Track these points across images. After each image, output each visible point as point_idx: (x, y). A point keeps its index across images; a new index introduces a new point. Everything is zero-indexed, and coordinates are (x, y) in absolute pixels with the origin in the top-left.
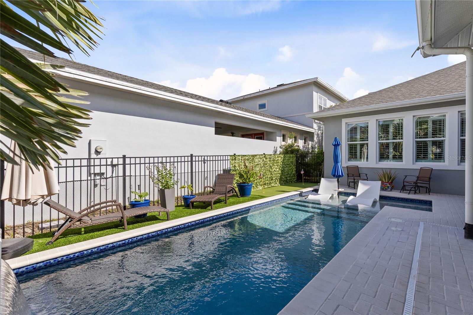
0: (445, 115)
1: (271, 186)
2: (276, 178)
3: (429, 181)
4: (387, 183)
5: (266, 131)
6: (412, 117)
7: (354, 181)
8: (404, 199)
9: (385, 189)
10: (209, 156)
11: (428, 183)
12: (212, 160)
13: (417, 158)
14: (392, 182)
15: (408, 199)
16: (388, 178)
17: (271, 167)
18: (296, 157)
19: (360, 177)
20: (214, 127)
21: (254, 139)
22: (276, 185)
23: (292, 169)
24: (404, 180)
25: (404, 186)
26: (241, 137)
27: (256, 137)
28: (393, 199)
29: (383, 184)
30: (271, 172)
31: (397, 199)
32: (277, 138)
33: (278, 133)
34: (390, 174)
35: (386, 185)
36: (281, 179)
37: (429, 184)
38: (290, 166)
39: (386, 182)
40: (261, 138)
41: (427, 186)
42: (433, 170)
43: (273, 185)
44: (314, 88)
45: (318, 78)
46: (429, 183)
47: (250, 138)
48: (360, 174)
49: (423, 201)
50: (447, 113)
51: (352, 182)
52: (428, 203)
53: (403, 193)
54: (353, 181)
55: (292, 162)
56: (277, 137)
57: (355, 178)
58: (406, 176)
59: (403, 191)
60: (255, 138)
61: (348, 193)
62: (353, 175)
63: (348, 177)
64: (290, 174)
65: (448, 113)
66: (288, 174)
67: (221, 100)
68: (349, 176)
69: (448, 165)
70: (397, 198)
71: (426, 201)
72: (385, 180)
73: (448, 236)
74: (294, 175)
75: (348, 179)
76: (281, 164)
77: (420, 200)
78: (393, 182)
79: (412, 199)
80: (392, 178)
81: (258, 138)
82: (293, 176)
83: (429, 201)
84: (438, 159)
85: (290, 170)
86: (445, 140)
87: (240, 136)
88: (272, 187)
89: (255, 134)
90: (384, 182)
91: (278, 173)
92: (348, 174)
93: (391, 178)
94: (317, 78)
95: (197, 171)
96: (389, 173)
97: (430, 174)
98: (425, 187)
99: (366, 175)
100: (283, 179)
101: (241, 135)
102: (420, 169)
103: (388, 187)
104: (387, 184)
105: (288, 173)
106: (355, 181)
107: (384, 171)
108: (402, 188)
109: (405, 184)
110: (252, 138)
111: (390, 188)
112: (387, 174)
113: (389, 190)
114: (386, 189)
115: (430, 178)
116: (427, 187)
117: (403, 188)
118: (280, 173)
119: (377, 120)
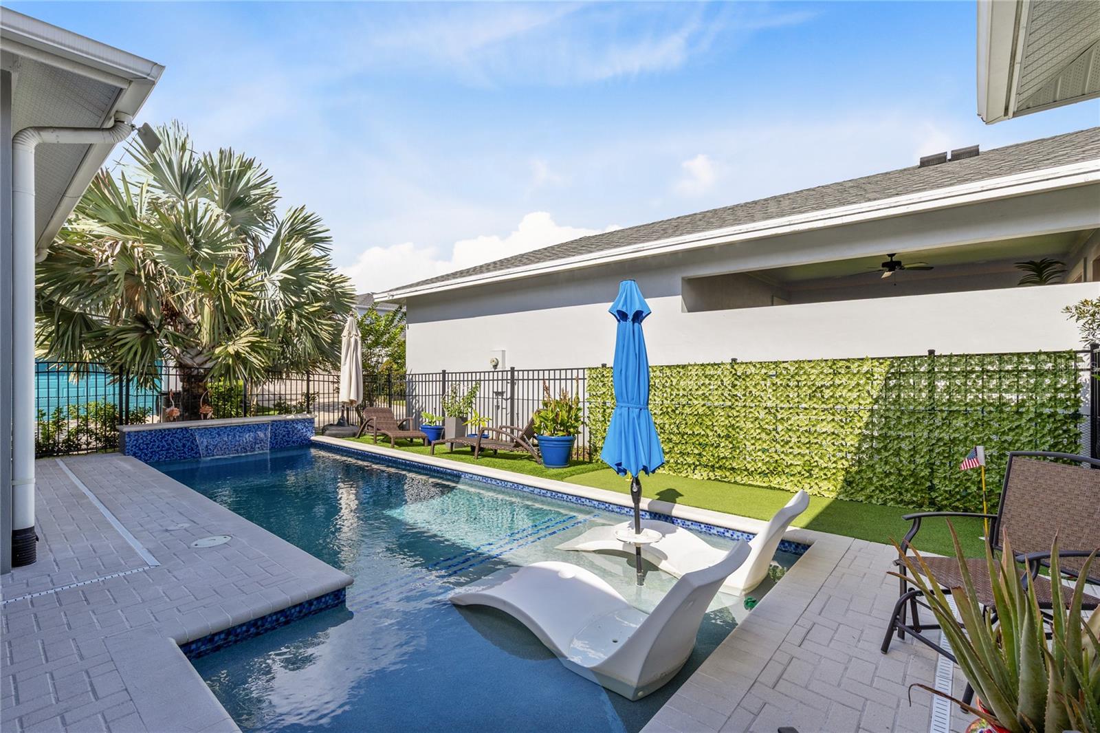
10: (552, 370)
12: (559, 378)
73: (72, 554)
95: (521, 397)
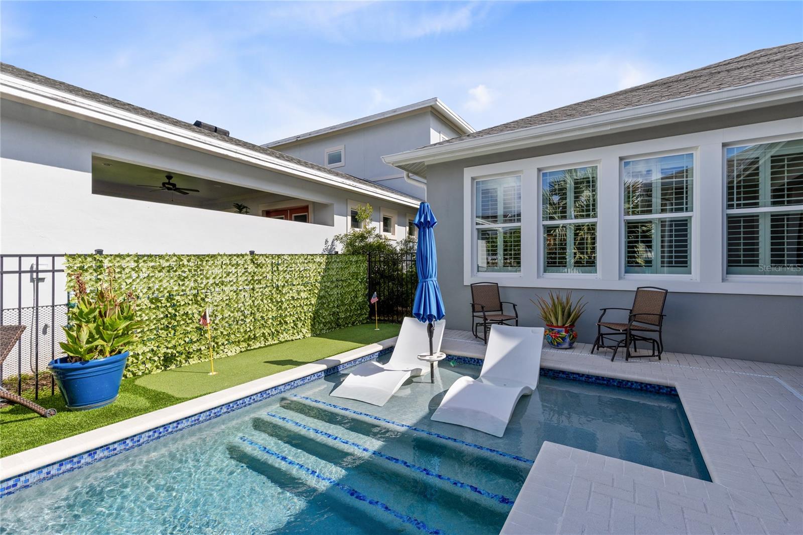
0: (693, 154)
1: (276, 342)
2: (299, 319)
3: (660, 324)
4: (560, 327)
5: (314, 203)
6: (618, 159)
7: (485, 322)
8: (603, 378)
9: (556, 344)
11: (657, 328)
13: (629, 262)
14: (572, 325)
15: (613, 379)
16: (563, 315)
17: (277, 289)
18: (369, 261)
19: (501, 310)
20: (88, 172)
21: (291, 219)
22: (298, 337)
23: (353, 290)
24: (599, 321)
25: (601, 335)
26: (263, 216)
27: (295, 216)
28: (574, 380)
29: (553, 330)
30: (278, 302)
31: (583, 378)
32: (337, 218)
33: (337, 207)
34: (567, 304)
35: (559, 332)
36: (316, 318)
37: (660, 332)
38: (350, 285)
39: (558, 327)
40: (303, 219)
41: (655, 336)
42: (668, 293)
43: (284, 337)
44: (432, 121)
45: (438, 100)
46: (661, 329)
47: (282, 218)
48: (501, 304)
49: (650, 385)
50: (696, 148)
51: (481, 324)
52: (663, 393)
53: (597, 354)
54: (483, 322)
55: (355, 275)
56: (335, 216)
57: (487, 314)
58: (605, 310)
59: (598, 349)
60: (293, 218)
61: (467, 358)
62: (483, 307)
63: (474, 311)
64: (350, 305)
65: (699, 147)
66: (343, 304)
67: (197, 121)
68: (476, 310)
69: (699, 280)
70: (583, 375)
71: (658, 386)
72: (557, 321)
74: (359, 306)
75: (473, 316)
76: (316, 280)
77: (642, 383)
78: (575, 324)
79: (623, 381)
80: (573, 315)
81: (298, 219)
82: (358, 310)
83: (667, 387)
84: (674, 265)
85: (349, 293)
86: (690, 217)
87: (260, 212)
88: (281, 342)
89: (293, 210)
90: (555, 324)
91: (306, 305)
92: (473, 306)
93: (569, 315)
94: (435, 99)
96: (564, 300)
97: (661, 304)
98: (651, 339)
99: (514, 306)
100: (323, 317)
101: (263, 211)
102: (637, 291)
103: (563, 339)
104: (561, 331)
105: (342, 302)
106: (487, 322)
107: (554, 298)
108: (596, 341)
109: (604, 330)
110: (286, 219)
111: (568, 340)
112: (561, 304)
113: (566, 345)
114: (558, 344)
115: (661, 316)
116: (654, 341)
117: (599, 343)
118: (313, 302)
119: (539, 170)
